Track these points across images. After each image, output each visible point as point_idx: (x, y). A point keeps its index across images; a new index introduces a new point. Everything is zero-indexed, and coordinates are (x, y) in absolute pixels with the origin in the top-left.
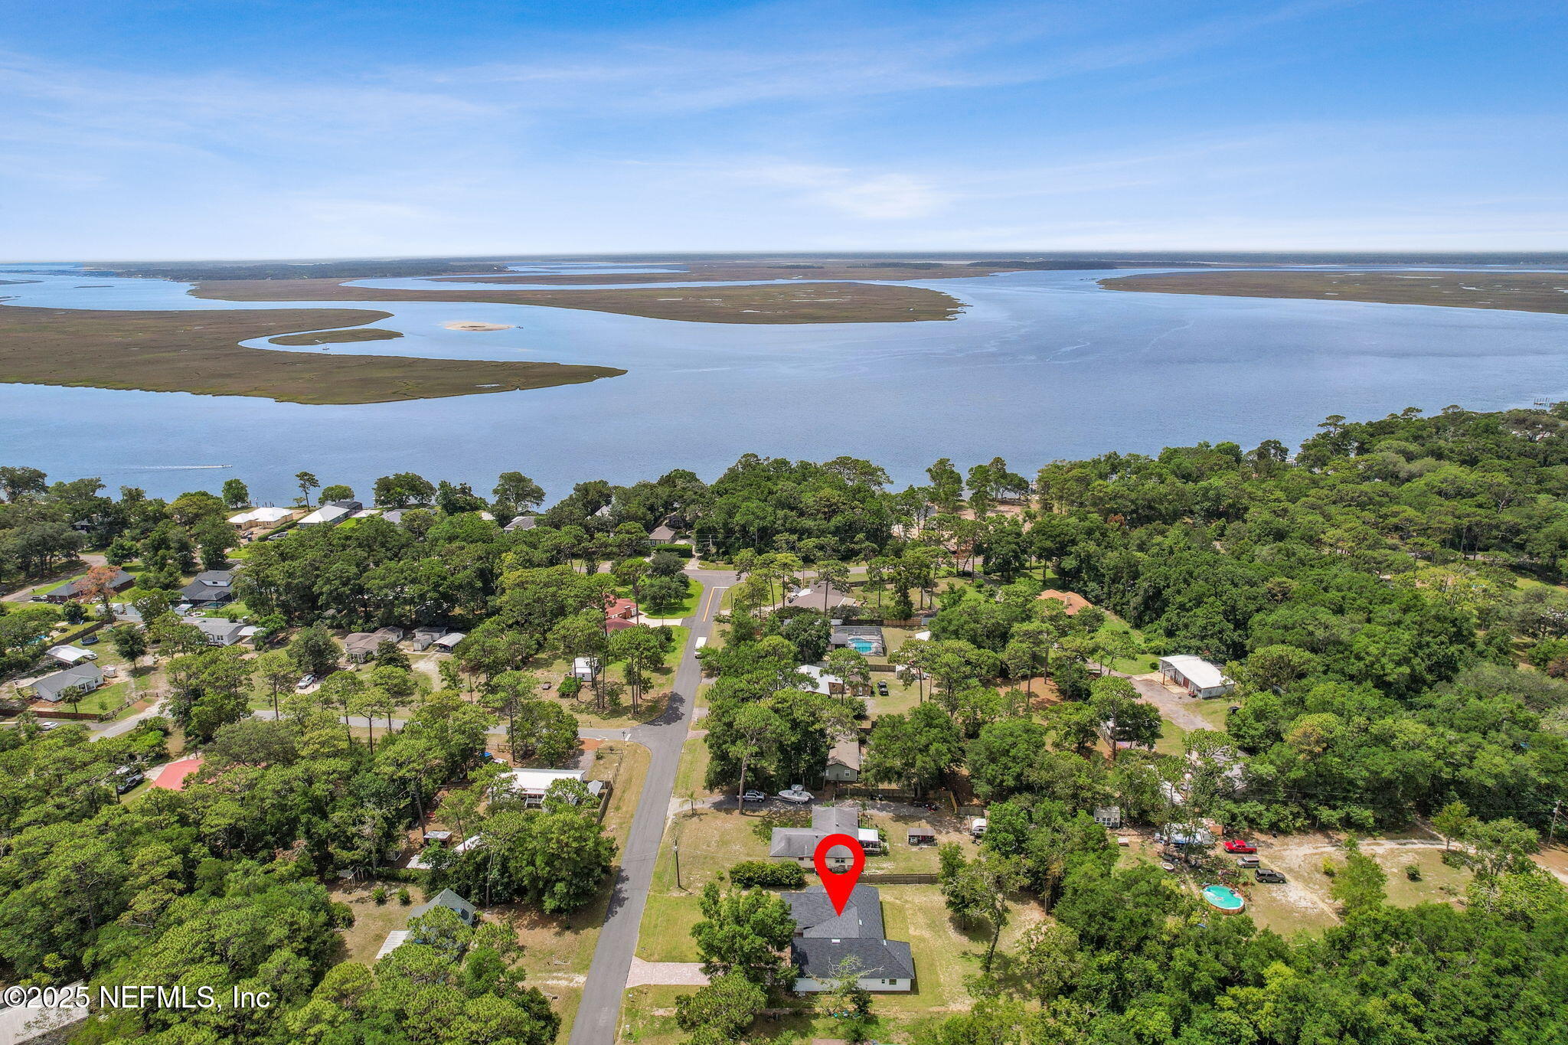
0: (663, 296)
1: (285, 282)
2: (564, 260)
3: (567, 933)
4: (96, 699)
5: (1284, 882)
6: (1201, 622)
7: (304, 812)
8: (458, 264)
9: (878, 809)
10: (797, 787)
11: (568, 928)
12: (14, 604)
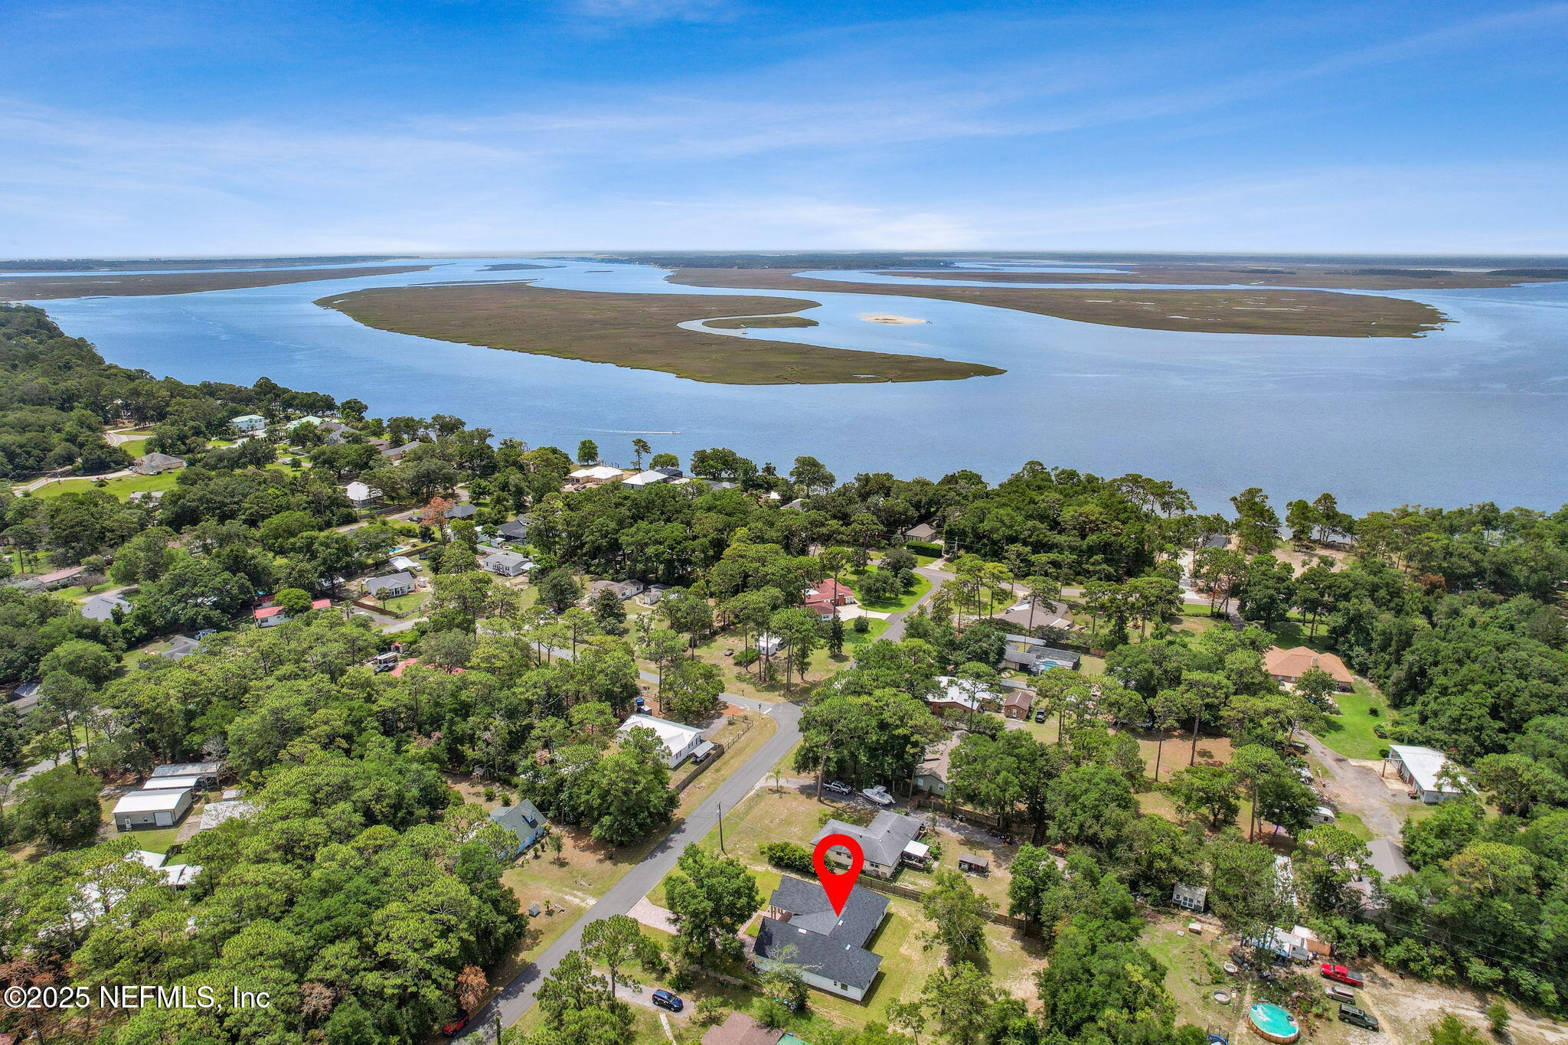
0: (1090, 297)
1: (748, 271)
2: (1015, 257)
3: (608, 862)
4: (403, 601)
5: (1375, 1029)
6: (1455, 712)
7: (450, 711)
8: (908, 258)
9: (952, 829)
10: (881, 788)
11: (611, 858)
12: (397, 521)
